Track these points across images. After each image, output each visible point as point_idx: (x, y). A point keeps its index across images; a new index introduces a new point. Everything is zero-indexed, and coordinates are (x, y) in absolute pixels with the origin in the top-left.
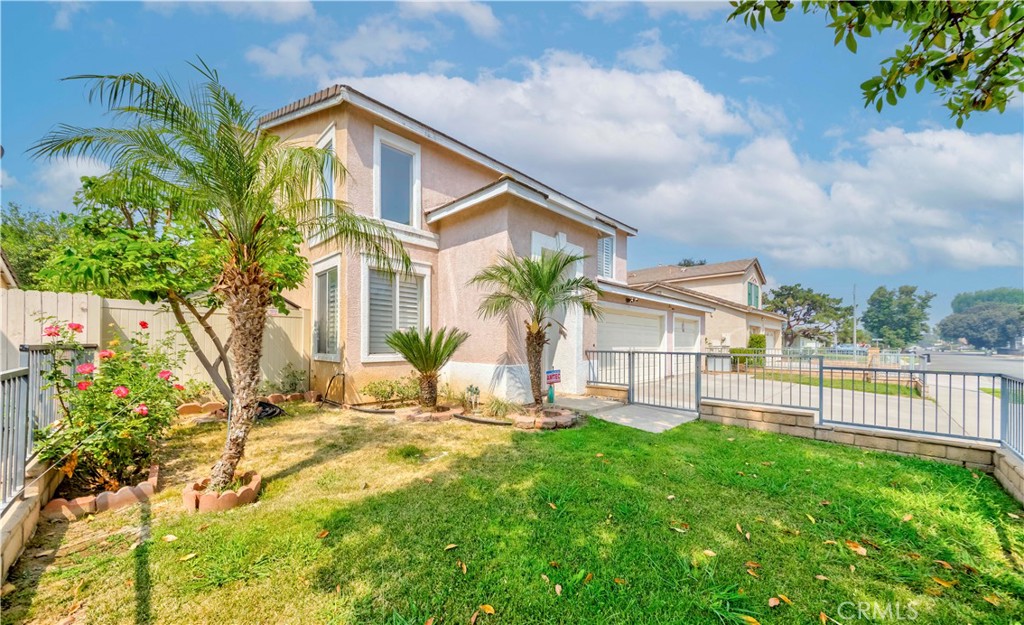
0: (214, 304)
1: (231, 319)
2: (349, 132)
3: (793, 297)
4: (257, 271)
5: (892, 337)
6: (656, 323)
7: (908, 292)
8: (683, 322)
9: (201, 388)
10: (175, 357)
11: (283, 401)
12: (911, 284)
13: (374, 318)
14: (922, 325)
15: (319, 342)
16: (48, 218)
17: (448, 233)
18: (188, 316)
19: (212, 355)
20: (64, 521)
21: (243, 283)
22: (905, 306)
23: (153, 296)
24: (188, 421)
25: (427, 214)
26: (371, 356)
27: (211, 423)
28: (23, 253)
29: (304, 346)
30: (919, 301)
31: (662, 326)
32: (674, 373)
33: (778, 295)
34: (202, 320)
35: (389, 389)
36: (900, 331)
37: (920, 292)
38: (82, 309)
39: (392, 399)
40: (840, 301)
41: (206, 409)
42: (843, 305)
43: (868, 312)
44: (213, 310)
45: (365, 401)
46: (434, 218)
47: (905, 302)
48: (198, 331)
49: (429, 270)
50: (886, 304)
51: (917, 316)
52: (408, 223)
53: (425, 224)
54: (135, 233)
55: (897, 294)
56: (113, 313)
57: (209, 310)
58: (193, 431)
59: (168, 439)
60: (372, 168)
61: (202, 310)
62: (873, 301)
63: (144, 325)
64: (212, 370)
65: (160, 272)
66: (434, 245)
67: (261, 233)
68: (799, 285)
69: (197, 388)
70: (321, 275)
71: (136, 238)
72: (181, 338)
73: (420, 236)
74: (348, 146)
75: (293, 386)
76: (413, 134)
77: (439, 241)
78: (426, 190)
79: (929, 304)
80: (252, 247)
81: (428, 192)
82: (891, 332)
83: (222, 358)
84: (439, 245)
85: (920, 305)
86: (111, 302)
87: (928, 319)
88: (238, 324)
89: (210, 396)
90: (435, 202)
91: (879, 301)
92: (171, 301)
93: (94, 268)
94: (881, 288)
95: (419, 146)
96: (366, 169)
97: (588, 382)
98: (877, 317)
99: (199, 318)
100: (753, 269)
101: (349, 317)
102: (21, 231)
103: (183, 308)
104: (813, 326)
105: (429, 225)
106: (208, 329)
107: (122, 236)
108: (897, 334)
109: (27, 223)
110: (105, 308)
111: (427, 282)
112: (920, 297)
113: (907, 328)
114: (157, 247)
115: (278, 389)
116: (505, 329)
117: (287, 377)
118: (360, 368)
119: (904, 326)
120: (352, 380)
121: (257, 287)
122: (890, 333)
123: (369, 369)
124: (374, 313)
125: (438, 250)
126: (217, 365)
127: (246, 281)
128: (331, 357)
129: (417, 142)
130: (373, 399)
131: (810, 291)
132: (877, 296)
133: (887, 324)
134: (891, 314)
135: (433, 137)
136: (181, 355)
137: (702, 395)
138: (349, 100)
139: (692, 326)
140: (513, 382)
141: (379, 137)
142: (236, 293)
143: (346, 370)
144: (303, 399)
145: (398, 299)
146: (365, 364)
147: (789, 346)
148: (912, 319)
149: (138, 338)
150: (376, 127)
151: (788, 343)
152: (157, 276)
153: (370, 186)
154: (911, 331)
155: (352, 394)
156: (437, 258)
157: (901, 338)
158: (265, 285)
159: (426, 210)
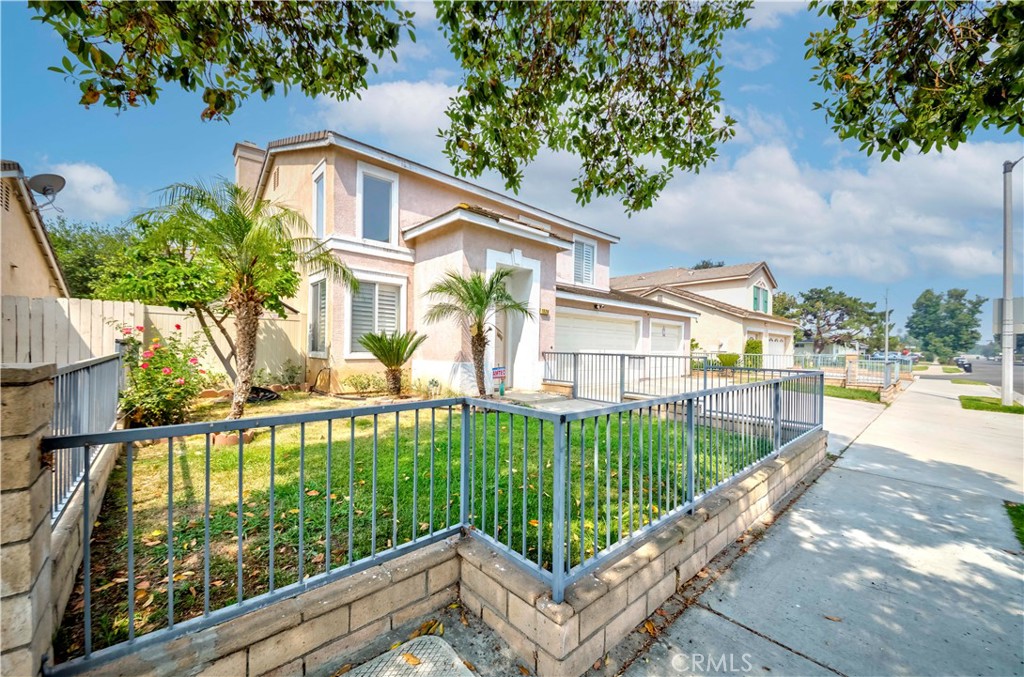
0: (227, 311)
1: (236, 324)
2: (336, 168)
3: (824, 301)
4: (253, 293)
5: (938, 344)
6: (632, 327)
7: (957, 295)
8: (664, 327)
9: (217, 378)
10: (200, 350)
11: (282, 390)
12: (961, 288)
13: (356, 322)
14: (972, 332)
15: (313, 342)
16: (89, 229)
17: (422, 249)
18: (208, 320)
19: (226, 351)
20: (136, 447)
21: (243, 301)
22: (953, 311)
23: (183, 306)
24: (207, 402)
25: (404, 233)
26: (353, 354)
27: (225, 403)
28: (69, 261)
29: (301, 345)
30: (969, 306)
31: (637, 331)
32: (652, 377)
33: (808, 299)
34: (218, 323)
35: (366, 382)
36: (946, 338)
37: (970, 296)
38: (131, 314)
39: (369, 390)
40: (873, 305)
41: (221, 394)
42: (877, 310)
43: (914, 317)
44: (226, 316)
45: (347, 391)
46: (409, 236)
47: (952, 307)
48: (216, 332)
49: (405, 281)
50: (932, 310)
51: (966, 322)
52: (387, 241)
53: (402, 241)
54: (173, 261)
55: (946, 297)
56: (151, 317)
57: (223, 315)
58: (211, 407)
59: (193, 412)
60: (355, 195)
61: (219, 316)
62: (918, 306)
63: (178, 327)
64: (226, 362)
65: (190, 289)
66: (410, 259)
67: (257, 265)
68: (831, 288)
69: (214, 377)
70: (315, 285)
71: (174, 265)
72: (204, 337)
73: (397, 252)
74: (335, 179)
75: (292, 379)
76: (391, 165)
77: (415, 256)
78: (403, 212)
79: (980, 309)
80: (250, 276)
81: (405, 214)
82: (937, 339)
83: (233, 353)
84: (415, 260)
85: (970, 310)
86: (151, 308)
87: (979, 326)
88: (240, 327)
89: (225, 385)
90: (412, 222)
91: (926, 305)
92: (197, 309)
93: (146, 287)
94: (928, 291)
95: (398, 175)
96: (351, 197)
97: (544, 380)
98: (923, 323)
99: (216, 321)
100: (762, 272)
101: (334, 321)
102: (67, 241)
103: (204, 314)
104: (844, 332)
105: (406, 242)
106: (223, 331)
107: (165, 264)
108: (944, 342)
109: (71, 234)
110: (146, 313)
111: (403, 291)
112: (970, 302)
113: (955, 335)
114: (188, 271)
115: (279, 381)
116: (460, 332)
117: (287, 371)
118: (344, 363)
119: (951, 333)
120: (337, 373)
121: (252, 303)
122: (936, 341)
123: (351, 365)
124: (355, 318)
125: (414, 264)
126: (229, 358)
127: (246, 299)
128: (321, 355)
129: (395, 172)
130: (353, 390)
131: (841, 294)
132: (923, 300)
133: (934, 330)
134: (938, 320)
135: (408, 167)
136: (204, 348)
137: (626, 390)
138: (335, 143)
139: (675, 331)
140: (466, 376)
141: (361, 171)
142: (239, 307)
143: (331, 365)
144: (298, 389)
145: (377, 306)
146: (347, 361)
147: (819, 353)
148: (961, 325)
149: (173, 336)
150: (359, 162)
151: (818, 350)
152: (188, 293)
153: (353, 212)
154: (960, 339)
155: (336, 385)
156: (413, 270)
157: (949, 346)
158: (258, 301)
159: (404, 229)
